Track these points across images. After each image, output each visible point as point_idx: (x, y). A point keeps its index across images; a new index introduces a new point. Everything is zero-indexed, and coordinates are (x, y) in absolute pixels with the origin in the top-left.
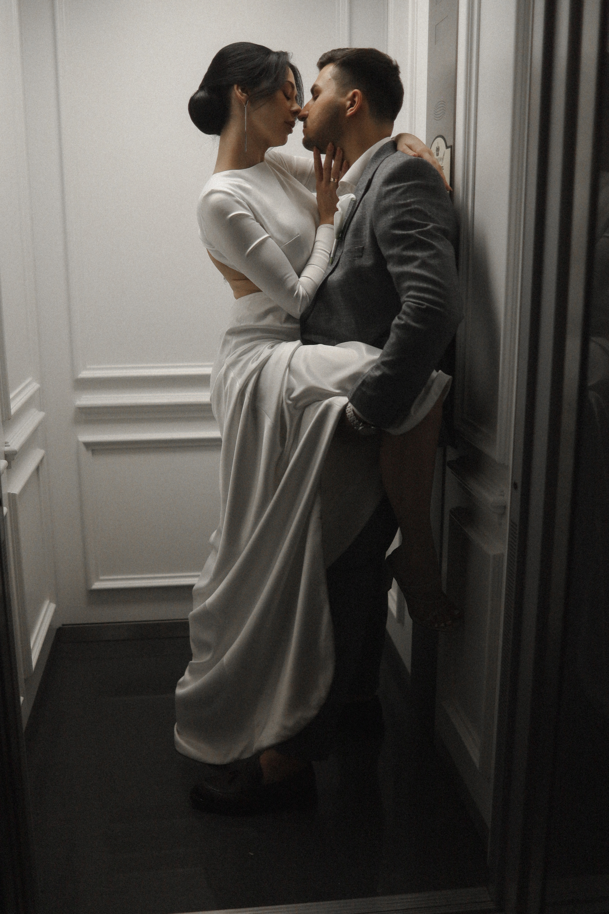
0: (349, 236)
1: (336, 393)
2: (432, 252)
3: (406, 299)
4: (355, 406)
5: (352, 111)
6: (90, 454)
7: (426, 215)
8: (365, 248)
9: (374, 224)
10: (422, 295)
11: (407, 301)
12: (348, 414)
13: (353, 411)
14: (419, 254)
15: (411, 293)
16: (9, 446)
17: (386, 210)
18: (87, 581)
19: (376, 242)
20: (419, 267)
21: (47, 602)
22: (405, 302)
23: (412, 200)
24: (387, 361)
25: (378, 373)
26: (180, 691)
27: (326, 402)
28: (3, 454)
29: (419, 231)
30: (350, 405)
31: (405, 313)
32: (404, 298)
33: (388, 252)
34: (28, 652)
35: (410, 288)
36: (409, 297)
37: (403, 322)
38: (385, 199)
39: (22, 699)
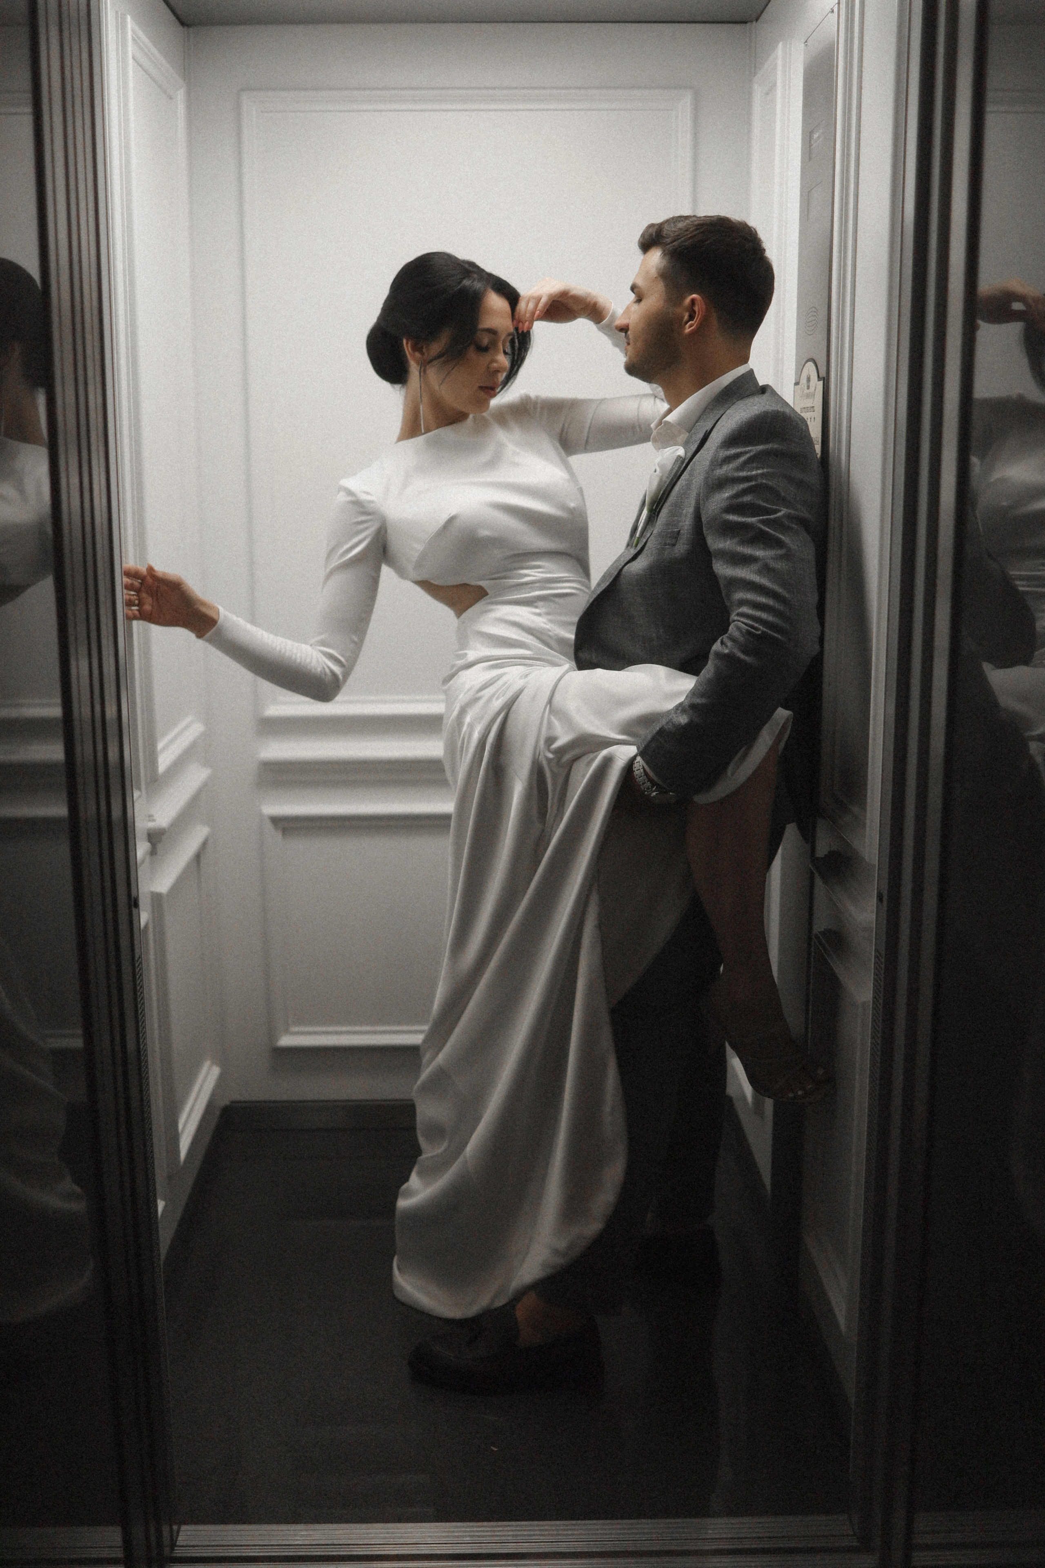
0: (664, 512)
1: (619, 740)
2: (780, 552)
3: (736, 618)
4: (647, 762)
5: (692, 328)
6: (279, 835)
7: (778, 495)
8: (681, 532)
9: (701, 502)
10: (758, 614)
11: (739, 621)
12: (636, 773)
13: (643, 768)
14: (759, 553)
15: (745, 609)
16: (154, 820)
17: (720, 484)
18: (272, 1035)
19: (701, 528)
20: (759, 572)
21: (207, 1064)
22: (734, 621)
23: (759, 472)
24: (698, 704)
25: (683, 720)
26: (403, 1203)
27: (604, 752)
28: (146, 832)
29: (763, 519)
30: (639, 759)
31: (733, 639)
32: (733, 617)
33: (716, 543)
34: (175, 1138)
35: (742, 602)
36: (738, 615)
37: (727, 651)
38: (721, 468)
39: (161, 1205)
